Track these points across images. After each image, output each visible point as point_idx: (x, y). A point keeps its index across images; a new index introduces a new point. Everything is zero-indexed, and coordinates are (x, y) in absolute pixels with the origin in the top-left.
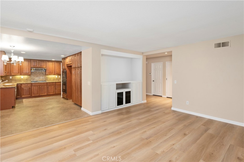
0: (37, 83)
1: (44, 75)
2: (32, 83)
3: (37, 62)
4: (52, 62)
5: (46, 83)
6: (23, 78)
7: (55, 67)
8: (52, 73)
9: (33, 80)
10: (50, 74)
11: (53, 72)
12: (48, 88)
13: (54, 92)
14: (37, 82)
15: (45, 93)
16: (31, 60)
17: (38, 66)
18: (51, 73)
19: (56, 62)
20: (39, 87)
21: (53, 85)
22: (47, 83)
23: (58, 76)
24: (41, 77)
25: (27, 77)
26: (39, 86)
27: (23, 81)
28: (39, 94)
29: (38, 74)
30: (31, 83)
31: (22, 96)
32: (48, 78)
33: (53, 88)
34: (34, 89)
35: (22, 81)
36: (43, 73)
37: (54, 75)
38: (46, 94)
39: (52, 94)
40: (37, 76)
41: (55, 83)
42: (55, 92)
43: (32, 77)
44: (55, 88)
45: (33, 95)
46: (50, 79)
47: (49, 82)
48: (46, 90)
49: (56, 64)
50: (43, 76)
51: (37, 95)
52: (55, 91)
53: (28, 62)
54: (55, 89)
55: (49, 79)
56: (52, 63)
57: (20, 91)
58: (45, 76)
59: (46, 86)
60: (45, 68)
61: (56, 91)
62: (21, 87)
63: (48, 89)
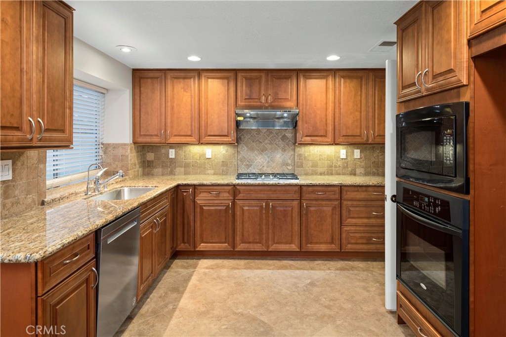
0: (259, 185)
1: (288, 144)
2: (238, 185)
3: (260, 79)
4: (326, 77)
5: (296, 185)
6: (210, 157)
7: (337, 102)
8: (325, 136)
9: (248, 166)
10: (317, 137)
11: (330, 128)
12: (306, 214)
13: (332, 243)
14: (259, 181)
15: (291, 243)
16: (236, 71)
17: (263, 99)
18: (322, 133)
19: (343, 77)
20: (267, 205)
21: (330, 200)
22: (301, 186)
23: (350, 149)
24: (278, 156)
25: (224, 152)
26: (267, 201)
27: (212, 172)
28: (264, 241)
29: (267, 141)
30: (234, 185)
31: (195, 247)
32: (305, 158)
33: (329, 220)
34: (246, 214)
35: (209, 172)
36: (284, 136)
37: (335, 143)
38: (294, 247)
39: (323, 248)
40: (263, 150)
41: (337, 189)
42: (337, 242)
43: (244, 151)
44: (337, 217)
45: (241, 247)
46: (315, 165)
47: (308, 186)
48: (296, 228)
49: (345, 87)
50: (284, 150)
51: (257, 247)
52: (337, 237)
53: (226, 81)
54: (337, 226)
55: (310, 164)
56: (325, 80)
57: (192, 218)
58: (294, 150)
59: (296, 203)
60: (291, 108)
61: (344, 235)
62: (194, 202)
63: (307, 219)
